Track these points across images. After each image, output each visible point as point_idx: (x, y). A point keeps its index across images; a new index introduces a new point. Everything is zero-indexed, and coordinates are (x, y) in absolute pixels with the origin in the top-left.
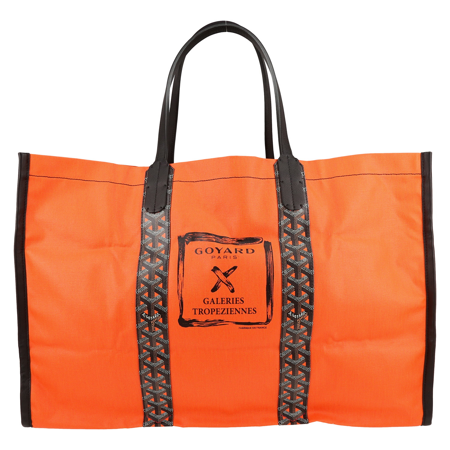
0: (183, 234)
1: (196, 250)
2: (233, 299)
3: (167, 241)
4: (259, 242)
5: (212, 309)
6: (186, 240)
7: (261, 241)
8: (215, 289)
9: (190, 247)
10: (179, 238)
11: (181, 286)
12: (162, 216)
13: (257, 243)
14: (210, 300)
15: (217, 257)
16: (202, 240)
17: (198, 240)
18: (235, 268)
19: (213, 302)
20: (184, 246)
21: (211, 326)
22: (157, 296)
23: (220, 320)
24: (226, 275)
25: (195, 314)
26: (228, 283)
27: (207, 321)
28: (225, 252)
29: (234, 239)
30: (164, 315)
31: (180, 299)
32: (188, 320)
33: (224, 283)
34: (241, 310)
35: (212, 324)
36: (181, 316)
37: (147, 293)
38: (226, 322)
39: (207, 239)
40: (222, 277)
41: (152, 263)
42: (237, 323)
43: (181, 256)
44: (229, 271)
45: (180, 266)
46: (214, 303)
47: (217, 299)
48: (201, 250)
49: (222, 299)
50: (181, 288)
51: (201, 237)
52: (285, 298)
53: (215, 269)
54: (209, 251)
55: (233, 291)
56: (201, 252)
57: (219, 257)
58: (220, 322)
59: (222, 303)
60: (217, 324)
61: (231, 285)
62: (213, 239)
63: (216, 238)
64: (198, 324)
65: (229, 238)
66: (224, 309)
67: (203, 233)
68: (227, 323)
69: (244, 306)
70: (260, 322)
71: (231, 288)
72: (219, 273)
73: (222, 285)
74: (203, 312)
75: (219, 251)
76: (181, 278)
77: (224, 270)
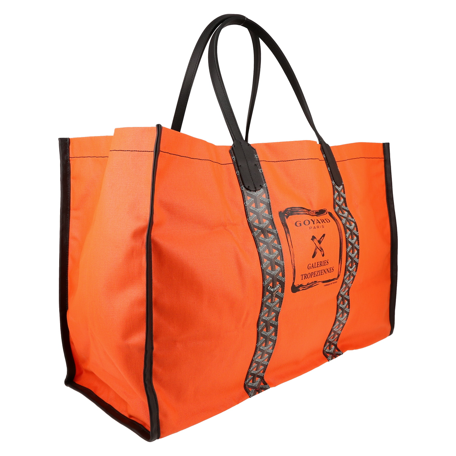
0: (283, 209)
1: (296, 223)
2: (323, 261)
3: (269, 217)
5: (312, 273)
6: (286, 214)
8: (314, 256)
9: (291, 221)
10: (280, 213)
11: (293, 257)
12: (262, 194)
14: (311, 266)
15: (313, 228)
16: (299, 214)
17: (295, 214)
18: (324, 235)
19: (313, 267)
20: (285, 220)
21: (309, 288)
22: (278, 268)
24: (320, 242)
25: (302, 279)
26: (321, 249)
27: (308, 284)
30: (282, 284)
31: (293, 268)
32: (297, 286)
33: (319, 249)
34: (326, 270)
35: (310, 286)
36: (293, 283)
37: (270, 266)
39: (303, 212)
40: (318, 244)
41: (267, 238)
42: (324, 282)
43: (286, 230)
44: (321, 239)
45: (288, 239)
48: (300, 223)
49: (318, 263)
50: (293, 258)
51: (297, 211)
52: (348, 256)
53: (313, 238)
54: (307, 223)
55: (323, 255)
56: (300, 224)
57: (315, 228)
58: (315, 283)
59: (317, 267)
60: (313, 285)
61: (323, 250)
62: (307, 212)
64: (302, 288)
65: (312, 211)
66: (318, 271)
67: (299, 208)
68: (319, 283)
69: (328, 267)
71: (322, 253)
72: (316, 241)
73: (318, 251)
74: (307, 276)
75: (314, 222)
76: (291, 249)
77: (318, 238)
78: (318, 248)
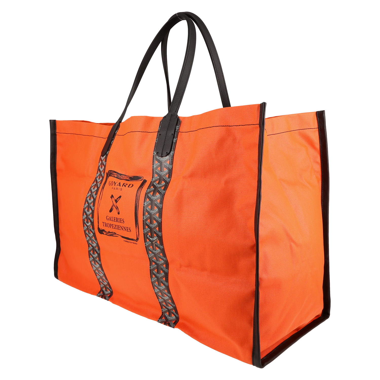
2: (119, 219)
3: (103, 175)
4: (140, 180)
6: (108, 175)
7: (142, 179)
8: (111, 211)
10: (107, 173)
11: (99, 206)
12: (104, 159)
13: (139, 180)
17: (111, 176)
18: (120, 197)
20: (107, 179)
23: (114, 233)
24: (116, 201)
25: (104, 226)
27: (109, 232)
28: (118, 185)
29: (128, 176)
30: (92, 224)
31: (98, 214)
32: (101, 229)
34: (123, 227)
36: (98, 226)
38: (118, 235)
40: (114, 202)
42: (123, 237)
43: (104, 186)
44: (117, 199)
45: (101, 193)
46: (111, 220)
47: (112, 217)
49: (114, 218)
51: (112, 174)
52: (145, 224)
53: (112, 196)
55: (119, 213)
59: (114, 221)
60: (114, 235)
61: (118, 209)
62: (116, 176)
63: (117, 175)
64: (105, 233)
65: (126, 175)
66: (116, 225)
69: (125, 225)
70: (133, 239)
71: (118, 211)
72: (113, 200)
73: (114, 208)
74: (107, 225)
75: (115, 184)
76: (100, 200)
77: (116, 198)
78: (114, 206)
